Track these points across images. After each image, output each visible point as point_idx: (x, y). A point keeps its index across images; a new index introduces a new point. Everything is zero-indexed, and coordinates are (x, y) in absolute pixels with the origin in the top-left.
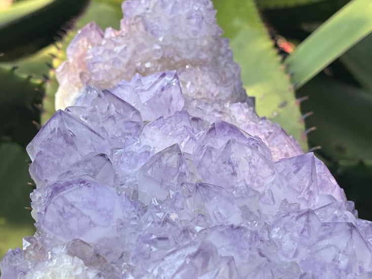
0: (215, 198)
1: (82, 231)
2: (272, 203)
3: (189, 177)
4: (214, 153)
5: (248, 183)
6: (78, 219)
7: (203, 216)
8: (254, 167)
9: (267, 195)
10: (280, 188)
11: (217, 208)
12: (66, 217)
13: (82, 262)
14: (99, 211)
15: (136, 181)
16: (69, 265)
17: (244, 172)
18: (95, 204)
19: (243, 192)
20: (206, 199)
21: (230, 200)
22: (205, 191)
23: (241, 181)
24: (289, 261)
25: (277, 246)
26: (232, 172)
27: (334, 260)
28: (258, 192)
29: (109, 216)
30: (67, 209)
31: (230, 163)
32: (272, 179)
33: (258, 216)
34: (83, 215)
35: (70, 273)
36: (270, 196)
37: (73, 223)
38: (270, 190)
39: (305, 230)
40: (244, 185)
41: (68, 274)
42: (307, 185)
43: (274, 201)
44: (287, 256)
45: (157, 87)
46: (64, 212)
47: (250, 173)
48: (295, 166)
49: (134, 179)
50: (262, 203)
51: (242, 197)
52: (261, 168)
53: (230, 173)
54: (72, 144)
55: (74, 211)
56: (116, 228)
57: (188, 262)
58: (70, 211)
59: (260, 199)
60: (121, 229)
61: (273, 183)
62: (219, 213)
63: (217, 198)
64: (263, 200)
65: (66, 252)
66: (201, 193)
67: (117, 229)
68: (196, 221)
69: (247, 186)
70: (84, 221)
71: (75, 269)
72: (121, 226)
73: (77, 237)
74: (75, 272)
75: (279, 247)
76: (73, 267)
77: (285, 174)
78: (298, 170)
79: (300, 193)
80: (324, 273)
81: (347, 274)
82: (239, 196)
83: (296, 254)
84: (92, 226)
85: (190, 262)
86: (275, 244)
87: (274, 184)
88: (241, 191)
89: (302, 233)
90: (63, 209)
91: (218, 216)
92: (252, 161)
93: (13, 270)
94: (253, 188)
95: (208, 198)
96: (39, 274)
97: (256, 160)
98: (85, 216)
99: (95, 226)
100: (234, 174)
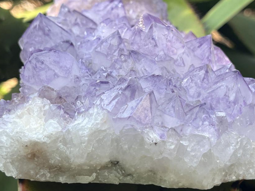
0: (143, 60)
1: (49, 80)
2: (183, 65)
3: (126, 52)
4: (142, 34)
5: (166, 52)
6: (46, 72)
7: (134, 71)
8: (170, 41)
9: (179, 60)
10: (188, 56)
11: (144, 66)
12: (38, 70)
13: (49, 101)
14: (61, 67)
15: (90, 57)
16: (40, 104)
17: (163, 44)
18: (58, 63)
19: (162, 57)
20: (136, 61)
21: (153, 62)
22: (136, 56)
23: (161, 50)
24: (194, 100)
25: (186, 91)
26: (155, 44)
27: (225, 95)
28: (173, 58)
29: (68, 71)
30: (39, 65)
31: (153, 39)
32: (183, 50)
33: (174, 74)
34: (50, 69)
35: (40, 108)
36: (181, 61)
37: (43, 75)
38: (181, 58)
39: (205, 78)
40: (163, 53)
41: (39, 109)
42: (207, 55)
43: (184, 64)
44: (193, 97)
45: (109, 8)
46: (36, 67)
47: (167, 45)
48: (198, 43)
49: (89, 56)
50: (176, 65)
51: (162, 61)
52: (174, 42)
53: (153, 45)
54: (48, 35)
55: (43, 66)
56: (73, 80)
57: (120, 93)
58: (41, 66)
59: (174, 63)
60: (77, 81)
61: (183, 53)
62: (145, 70)
63: (144, 60)
64: (176, 64)
65: (38, 95)
66: (133, 57)
67: (75, 81)
68: (129, 75)
69: (165, 54)
70: (50, 73)
71: (44, 106)
72: (78, 79)
73: (46, 85)
74: (44, 108)
75: (187, 91)
76: (43, 105)
77: (192, 48)
78: (201, 45)
79: (202, 60)
80: (218, 105)
81: (235, 105)
82: (160, 60)
83: (199, 95)
84: (56, 76)
85: (122, 93)
86: (184, 89)
87: (185, 54)
88: (161, 57)
89: (203, 80)
90: (36, 65)
91: (144, 71)
92: (168, 37)
93: (2, 109)
94: (169, 55)
95: (138, 60)
96: (19, 111)
97: (171, 37)
98: (51, 70)
99: (58, 76)
100: (156, 46)
